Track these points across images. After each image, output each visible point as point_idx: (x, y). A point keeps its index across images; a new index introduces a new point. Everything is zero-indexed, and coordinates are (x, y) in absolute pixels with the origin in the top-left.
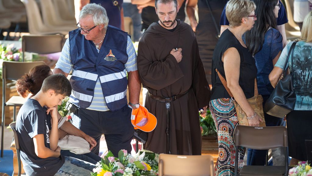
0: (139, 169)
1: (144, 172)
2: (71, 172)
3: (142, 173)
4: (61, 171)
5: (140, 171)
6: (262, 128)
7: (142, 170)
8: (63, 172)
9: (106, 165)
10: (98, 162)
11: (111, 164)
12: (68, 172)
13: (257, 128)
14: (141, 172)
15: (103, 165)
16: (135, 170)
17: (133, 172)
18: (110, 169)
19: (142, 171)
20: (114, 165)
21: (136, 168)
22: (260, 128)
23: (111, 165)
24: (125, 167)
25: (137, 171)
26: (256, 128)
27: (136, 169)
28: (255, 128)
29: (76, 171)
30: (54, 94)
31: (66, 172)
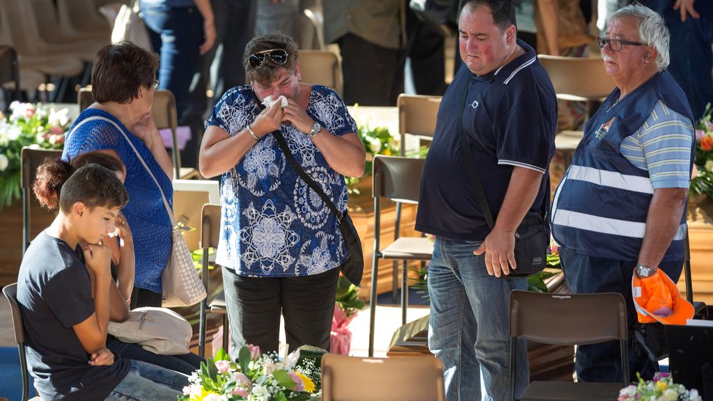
0: (284, 388)
1: (296, 395)
2: (139, 395)
3: (291, 397)
4: (117, 394)
5: (287, 392)
6: (568, 297)
7: (291, 391)
8: (121, 395)
9: (210, 379)
10: (195, 372)
11: (222, 376)
12: (133, 395)
13: (558, 297)
14: (289, 395)
15: (203, 380)
16: (276, 391)
17: (270, 396)
18: (219, 389)
19: (292, 393)
20: (228, 379)
21: (278, 385)
22: (565, 297)
23: (222, 379)
24: (253, 384)
25: (279, 392)
26: (555, 297)
27: (278, 387)
28: (553, 296)
29: (150, 393)
30: (85, 210)
31: (128, 395)
